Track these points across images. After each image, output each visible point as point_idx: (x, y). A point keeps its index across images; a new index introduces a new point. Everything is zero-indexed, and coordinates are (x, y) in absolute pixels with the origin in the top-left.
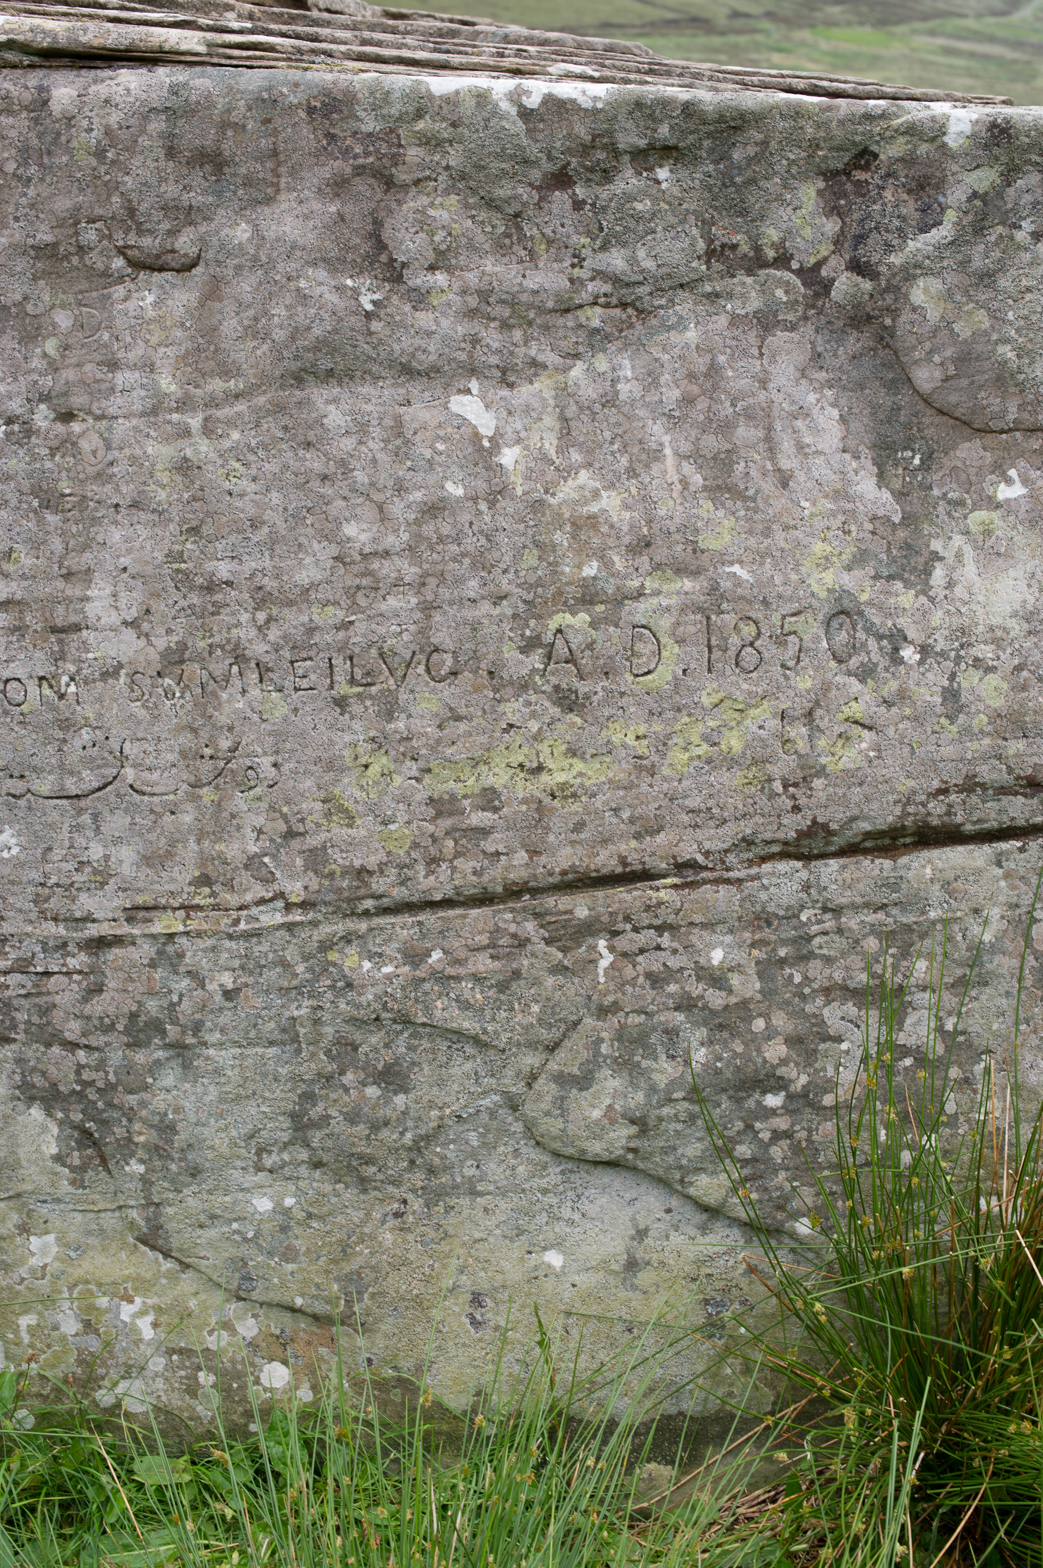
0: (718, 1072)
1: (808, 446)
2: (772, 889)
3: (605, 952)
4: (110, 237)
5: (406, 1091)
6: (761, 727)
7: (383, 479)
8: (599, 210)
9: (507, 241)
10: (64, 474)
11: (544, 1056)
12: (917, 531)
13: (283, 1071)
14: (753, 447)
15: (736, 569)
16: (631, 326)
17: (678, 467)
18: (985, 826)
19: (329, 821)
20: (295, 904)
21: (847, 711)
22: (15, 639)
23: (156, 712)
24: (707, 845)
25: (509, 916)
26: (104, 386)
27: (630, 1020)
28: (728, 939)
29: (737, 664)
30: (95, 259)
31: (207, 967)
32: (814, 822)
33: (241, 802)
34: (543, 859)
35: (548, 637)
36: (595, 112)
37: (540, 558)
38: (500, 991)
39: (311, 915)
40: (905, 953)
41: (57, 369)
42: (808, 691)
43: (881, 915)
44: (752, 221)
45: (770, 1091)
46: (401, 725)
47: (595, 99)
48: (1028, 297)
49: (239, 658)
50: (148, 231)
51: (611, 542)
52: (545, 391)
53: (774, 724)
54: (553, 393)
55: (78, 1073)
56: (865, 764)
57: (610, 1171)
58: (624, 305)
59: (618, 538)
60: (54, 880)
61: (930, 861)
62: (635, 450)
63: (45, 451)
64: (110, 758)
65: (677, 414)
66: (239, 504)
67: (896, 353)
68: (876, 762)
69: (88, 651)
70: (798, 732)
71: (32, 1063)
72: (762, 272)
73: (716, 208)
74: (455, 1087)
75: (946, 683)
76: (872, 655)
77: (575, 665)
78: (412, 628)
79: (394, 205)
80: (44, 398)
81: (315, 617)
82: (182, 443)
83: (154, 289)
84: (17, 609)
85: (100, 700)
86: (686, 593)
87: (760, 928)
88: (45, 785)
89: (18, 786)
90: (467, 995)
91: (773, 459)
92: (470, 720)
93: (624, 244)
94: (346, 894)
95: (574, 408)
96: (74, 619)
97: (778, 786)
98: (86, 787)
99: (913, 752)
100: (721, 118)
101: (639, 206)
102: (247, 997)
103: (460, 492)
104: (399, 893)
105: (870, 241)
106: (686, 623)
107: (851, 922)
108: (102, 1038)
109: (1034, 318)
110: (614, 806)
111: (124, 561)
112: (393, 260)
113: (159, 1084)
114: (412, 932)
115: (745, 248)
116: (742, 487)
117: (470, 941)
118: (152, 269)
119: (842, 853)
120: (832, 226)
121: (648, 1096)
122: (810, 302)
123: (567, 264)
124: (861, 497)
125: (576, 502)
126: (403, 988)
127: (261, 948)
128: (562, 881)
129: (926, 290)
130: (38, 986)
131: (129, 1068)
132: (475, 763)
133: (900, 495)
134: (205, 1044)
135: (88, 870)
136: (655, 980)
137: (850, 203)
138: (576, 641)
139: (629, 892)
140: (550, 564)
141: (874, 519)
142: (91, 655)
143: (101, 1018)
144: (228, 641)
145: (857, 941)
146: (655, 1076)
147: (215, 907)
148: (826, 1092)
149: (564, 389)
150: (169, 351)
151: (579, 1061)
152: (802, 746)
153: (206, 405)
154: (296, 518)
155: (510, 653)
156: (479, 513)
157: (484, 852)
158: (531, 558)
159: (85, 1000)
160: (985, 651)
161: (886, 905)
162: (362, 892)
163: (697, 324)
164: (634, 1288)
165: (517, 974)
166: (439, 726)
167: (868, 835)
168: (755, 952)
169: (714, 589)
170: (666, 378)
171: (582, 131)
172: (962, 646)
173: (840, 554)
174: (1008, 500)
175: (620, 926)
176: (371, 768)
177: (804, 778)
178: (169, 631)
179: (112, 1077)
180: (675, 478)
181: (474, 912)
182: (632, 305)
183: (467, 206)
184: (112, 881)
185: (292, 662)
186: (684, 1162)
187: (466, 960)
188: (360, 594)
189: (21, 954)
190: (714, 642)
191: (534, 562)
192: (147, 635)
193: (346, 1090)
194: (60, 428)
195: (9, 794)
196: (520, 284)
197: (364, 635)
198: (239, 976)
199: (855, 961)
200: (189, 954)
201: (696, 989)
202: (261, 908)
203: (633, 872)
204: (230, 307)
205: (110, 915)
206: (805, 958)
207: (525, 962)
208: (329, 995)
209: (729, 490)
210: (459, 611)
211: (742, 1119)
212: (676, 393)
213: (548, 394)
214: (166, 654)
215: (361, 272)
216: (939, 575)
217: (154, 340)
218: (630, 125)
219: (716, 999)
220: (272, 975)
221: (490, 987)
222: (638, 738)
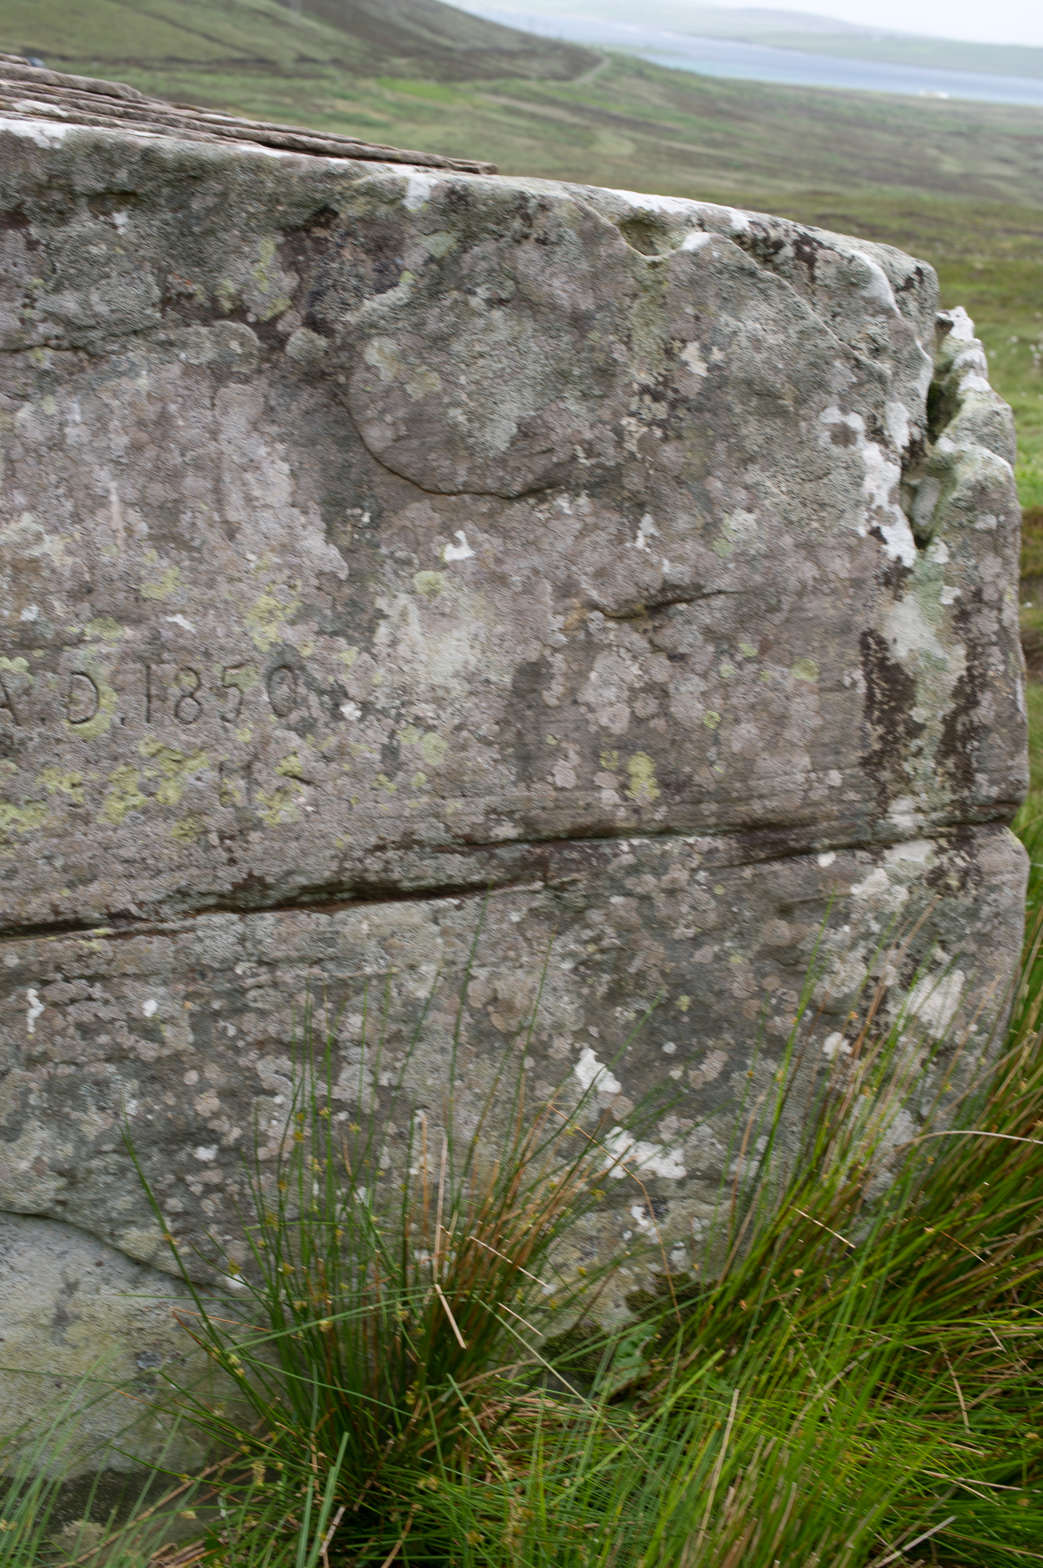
0: (149, 1124)
1: (257, 499)
2: (208, 942)
3: (35, 1001)
6: (199, 779)
8: (53, 251)
12: (363, 589)
14: (201, 497)
15: (179, 619)
16: (82, 370)
17: (124, 514)
18: (423, 883)
21: (286, 765)
24: (142, 896)
27: (59, 1071)
28: (162, 990)
29: (176, 715)
32: (251, 875)
36: (52, 152)
40: (340, 1008)
42: (247, 744)
43: (316, 970)
44: (209, 271)
45: (202, 1144)
47: (54, 139)
48: (481, 362)
51: (52, 587)
53: (212, 776)
56: (302, 819)
57: (40, 1223)
58: (75, 349)
59: (60, 583)
61: (367, 917)
62: (81, 495)
65: (124, 461)
67: (349, 411)
68: (313, 817)
70: (236, 784)
72: (218, 323)
73: (172, 256)
75: (386, 740)
76: (313, 710)
77: (12, 710)
86: (127, 642)
87: (194, 980)
91: (220, 510)
93: (77, 288)
95: (21, 449)
97: (214, 839)
99: (350, 808)
100: (181, 167)
101: (94, 250)
105: (326, 298)
106: (126, 672)
107: (287, 975)
109: (485, 383)
110: (47, 853)
115: (201, 298)
116: (188, 537)
119: (278, 906)
120: (289, 281)
121: (76, 1148)
122: (265, 355)
123: (18, 304)
124: (308, 552)
125: (18, 546)
129: (380, 350)
133: (348, 552)
136: (86, 1031)
137: (308, 260)
138: (13, 686)
139: (61, 941)
141: (320, 574)
145: (291, 995)
146: (85, 1128)
148: (257, 1145)
149: (11, 430)
151: (7, 1112)
152: (240, 799)
160: (426, 710)
161: (322, 960)
163: (150, 371)
164: (63, 1342)
167: (305, 890)
168: (189, 1005)
169: (155, 638)
170: (115, 424)
171: (38, 171)
172: (403, 704)
173: (285, 608)
174: (454, 562)
175: (51, 976)
177: (241, 832)
180: (121, 525)
182: (84, 349)
186: (114, 1215)
190: (154, 691)
199: (290, 1015)
201: (128, 1040)
203: (66, 922)
206: (238, 1011)
209: (175, 540)
211: (173, 1172)
212: (124, 440)
216: (383, 632)
218: (88, 168)
219: (148, 1050)
222: (74, 785)
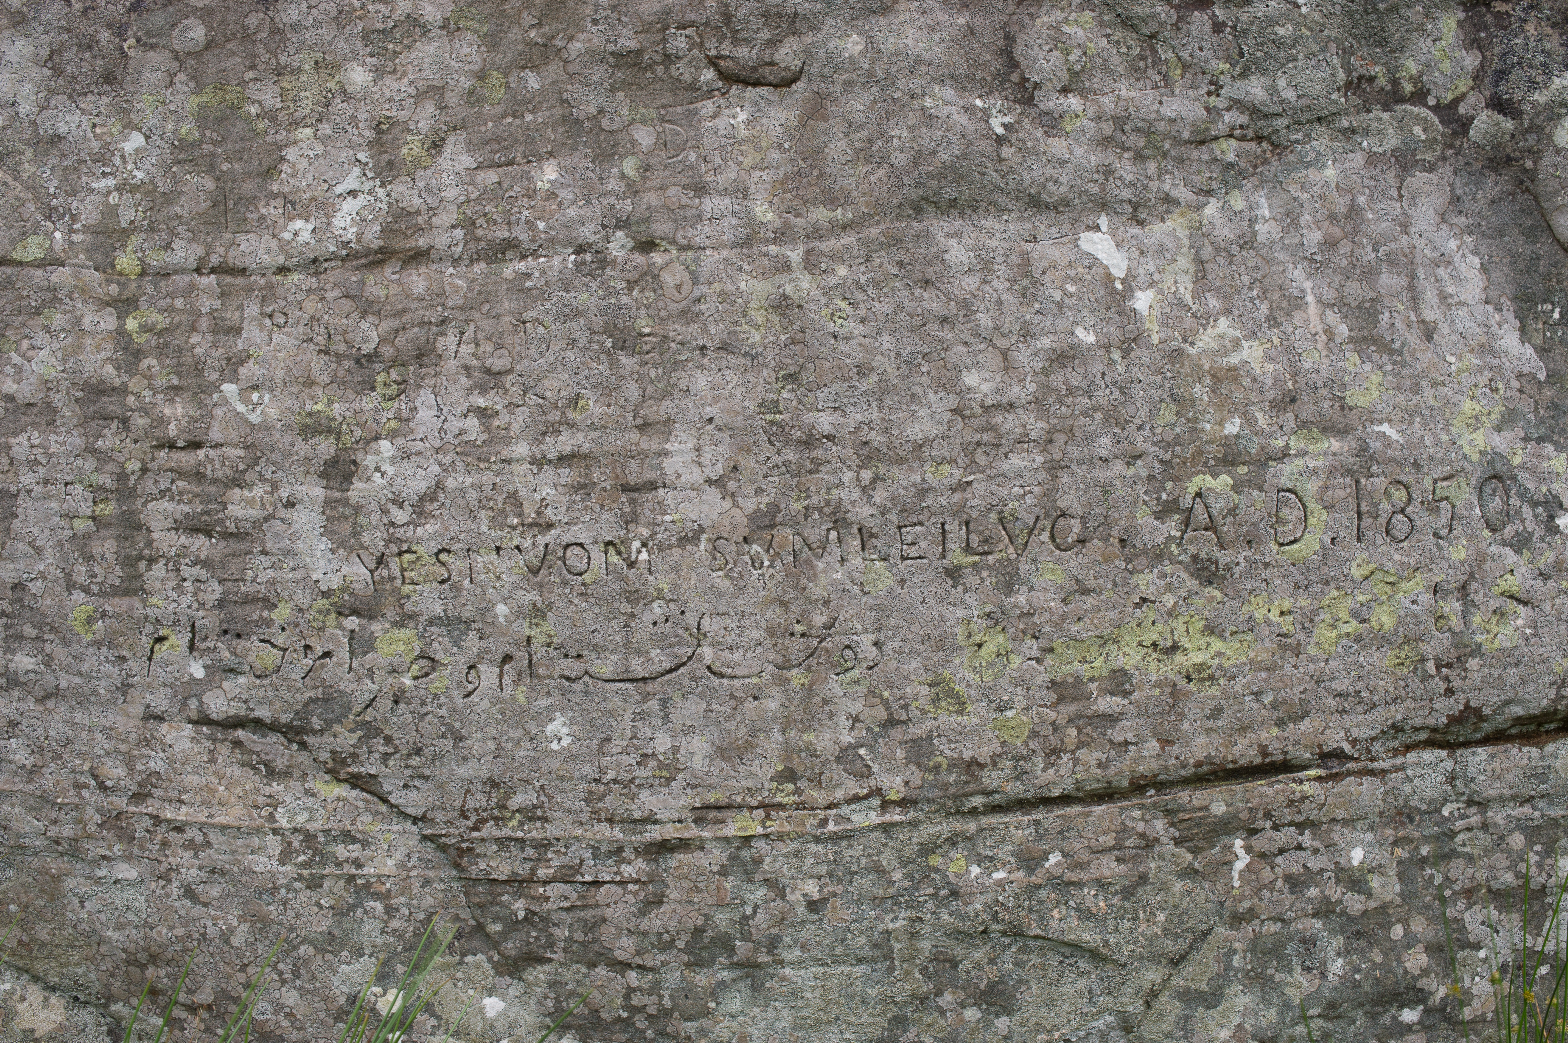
0: (1357, 985)
1: (1451, 296)
2: (1416, 781)
3: (1241, 852)
4: (702, 44)
5: (1010, 1013)
6: (1414, 602)
7: (1009, 323)
8: (1239, 33)
9: (1142, 64)
10: (643, 311)
11: (1166, 970)
12: (1564, 390)
13: (873, 992)
14: (1396, 295)
15: (1385, 428)
16: (1266, 162)
17: (1322, 316)
19: (937, 708)
20: (893, 802)
21: (1503, 585)
22: (579, 498)
23: (741, 583)
24: (1355, 733)
25: (1137, 813)
26: (690, 213)
27: (1265, 928)
28: (1369, 836)
29: (1388, 533)
30: (683, 71)
31: (789, 875)
32: (1467, 706)
33: (836, 686)
34: (1176, 750)
35: (1187, 502)
37: (1177, 414)
38: (1125, 899)
39: (911, 814)
40: (1550, 849)
41: (637, 192)
42: (1462, 563)
43: (1527, 809)
44: (1392, 51)
45: (1407, 1006)
46: (1022, 599)
49: (839, 521)
50: (744, 40)
51: (1254, 397)
52: (1179, 229)
53: (1426, 598)
54: (1187, 232)
55: (627, 997)
56: (1522, 642)
58: (1259, 139)
59: (1262, 393)
60: (611, 775)
62: (1276, 296)
63: (621, 285)
64: (686, 635)
65: (1319, 258)
66: (843, 347)
67: (1536, 198)
68: (1533, 641)
69: (665, 513)
70: (1452, 607)
71: (570, 987)
72: (1399, 108)
73: (1355, 37)
74: (1066, 1007)
76: (1527, 523)
77: (1215, 533)
78: (1036, 490)
79: (1026, 20)
80: (623, 224)
81: (929, 477)
82: (779, 279)
83: (747, 105)
84: (583, 464)
85: (676, 569)
86: (1334, 454)
87: (1403, 824)
88: (606, 667)
89: (574, 667)
90: (1089, 903)
91: (1416, 309)
92: (1099, 594)
93: (1264, 72)
94: (952, 790)
95: (1210, 249)
96: (649, 476)
97: (1431, 666)
98: (655, 668)
101: (1281, 31)
102: (834, 908)
103: (1091, 339)
104: (1014, 789)
105: (1512, 77)
106: (1335, 487)
107: (1497, 816)
108: (658, 957)
110: (1255, 689)
111: (709, 411)
112: (1025, 80)
113: (723, 1009)
114: (1027, 832)
115: (1382, 81)
116: (1388, 339)
117: (1093, 843)
118: (746, 83)
119: (1486, 741)
120: (1471, 60)
121: (1280, 1013)
122: (1449, 142)
123: (1203, 91)
124: (1507, 352)
125: (1216, 353)
126: (1017, 896)
127: (852, 853)
128: (1195, 774)
130: (584, 897)
131: (688, 991)
132: (1103, 641)
133: (1543, 351)
134: (781, 963)
135: (652, 763)
136: (1295, 883)
137: (1490, 36)
138: (1218, 506)
139: (1271, 785)
140: (1188, 420)
141: (1520, 376)
142: (668, 518)
143: (660, 934)
144: (828, 503)
145: (1502, 838)
146: (1290, 992)
147: (800, 806)
148: (1462, 1004)
149: (1198, 229)
150: (764, 175)
151: (1209, 975)
152: (1455, 622)
153: (808, 236)
154: (909, 365)
155: (1144, 519)
156: (1112, 363)
157: (1111, 741)
158: (1167, 414)
159: (642, 913)
161: (1533, 797)
162: (971, 787)
163: (1335, 161)
165: (1143, 879)
166: (1064, 600)
167: (1519, 721)
168: (1398, 851)
169: (1363, 450)
170: (1306, 218)
173: (1489, 413)
175: (1260, 824)
176: (984, 648)
177: (1458, 658)
178: (759, 491)
179: (667, 1002)
180: (1319, 328)
181: (1098, 810)
182: (1268, 139)
183: (1102, 24)
184: (680, 776)
185: (899, 528)
187: (1089, 863)
188: (979, 451)
189: (566, 860)
190: (1364, 508)
191: (1171, 418)
192: (733, 495)
193: (943, 1013)
194: (639, 259)
195: (562, 677)
196: (1158, 111)
197: (983, 498)
198: (825, 884)
199: (1500, 860)
200: (768, 860)
201: (1335, 892)
202: (853, 807)
203: (1273, 763)
204: (837, 128)
205: (676, 816)
206: (1445, 857)
207: (1153, 865)
208: (930, 905)
209: (1375, 342)
210: (1088, 471)
211: (1377, 1037)
212: (1318, 236)
213: (1183, 233)
214: (754, 517)
215: (991, 92)
217: (748, 162)
219: (1355, 903)
220: (864, 882)
221: (1115, 894)
222: (1282, 613)
